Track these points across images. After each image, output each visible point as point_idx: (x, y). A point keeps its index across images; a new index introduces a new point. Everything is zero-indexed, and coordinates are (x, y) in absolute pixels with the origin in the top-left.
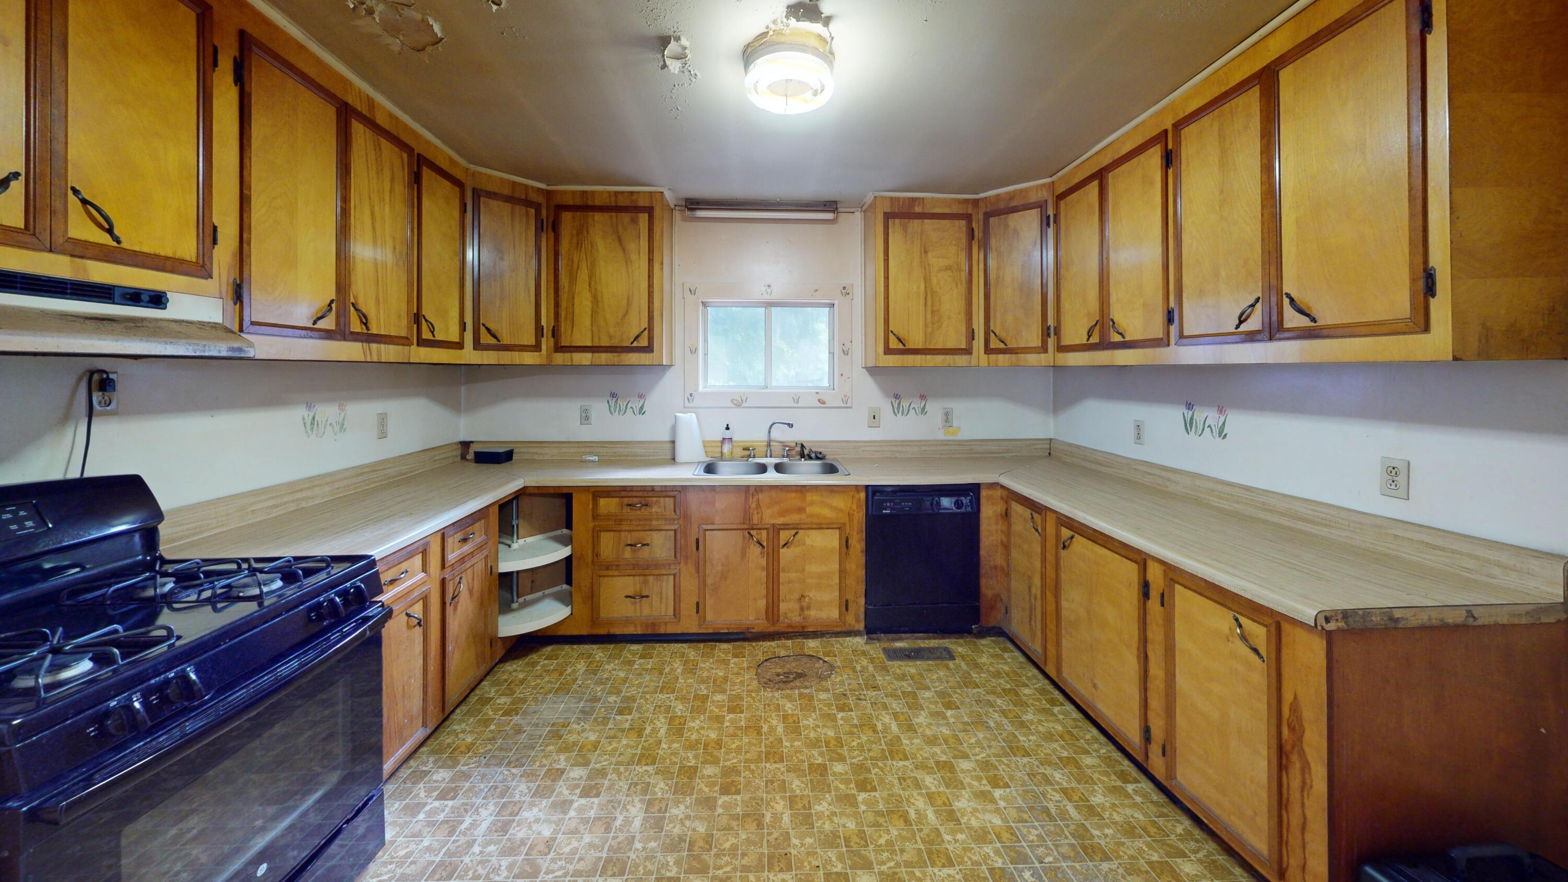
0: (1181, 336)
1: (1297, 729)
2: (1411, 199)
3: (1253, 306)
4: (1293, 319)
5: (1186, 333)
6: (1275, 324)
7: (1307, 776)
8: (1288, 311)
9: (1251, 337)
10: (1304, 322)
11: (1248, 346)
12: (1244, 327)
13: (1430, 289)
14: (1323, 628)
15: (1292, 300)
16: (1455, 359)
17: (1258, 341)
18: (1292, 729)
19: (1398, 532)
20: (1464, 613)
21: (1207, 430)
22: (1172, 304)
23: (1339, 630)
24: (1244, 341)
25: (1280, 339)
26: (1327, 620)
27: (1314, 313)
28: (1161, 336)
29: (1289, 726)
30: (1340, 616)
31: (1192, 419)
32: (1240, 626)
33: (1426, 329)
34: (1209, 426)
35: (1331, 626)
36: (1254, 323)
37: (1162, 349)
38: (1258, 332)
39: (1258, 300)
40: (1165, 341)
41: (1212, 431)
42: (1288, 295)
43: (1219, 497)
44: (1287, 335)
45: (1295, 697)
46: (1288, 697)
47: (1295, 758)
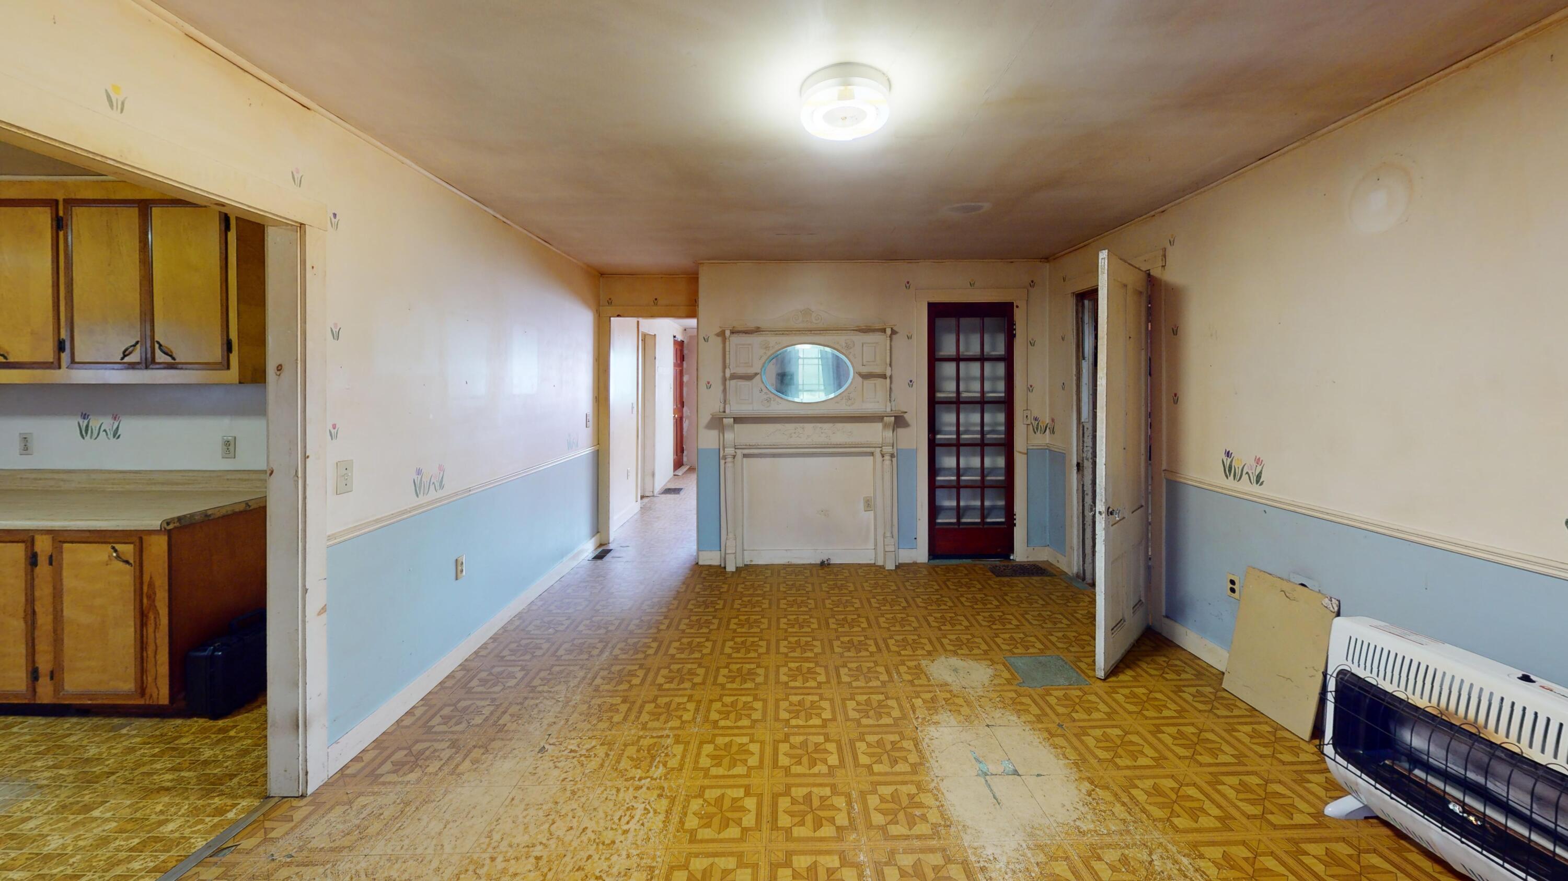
0: (73, 361)
1: (152, 597)
2: (222, 305)
3: (134, 346)
4: (160, 357)
5: (77, 360)
6: (150, 359)
7: (158, 620)
8: (158, 353)
9: (132, 366)
10: (168, 359)
11: (131, 372)
12: (126, 360)
13: (229, 348)
14: (165, 529)
15: (160, 345)
16: (240, 383)
17: (138, 369)
18: (149, 597)
19: (229, 477)
20: (244, 505)
21: (102, 434)
22: (64, 334)
23: (175, 528)
24: (128, 369)
25: (152, 369)
26: (168, 524)
27: (174, 355)
28: (51, 360)
29: (147, 597)
30: (176, 520)
31: (87, 426)
32: (116, 551)
33: (228, 368)
34: (105, 431)
35: (171, 527)
36: (134, 357)
37: (53, 371)
38: (138, 363)
39: (137, 343)
40: (56, 364)
41: (107, 434)
42: (158, 342)
43: (113, 484)
44: (157, 366)
45: (151, 578)
46: (146, 578)
47: (151, 616)
